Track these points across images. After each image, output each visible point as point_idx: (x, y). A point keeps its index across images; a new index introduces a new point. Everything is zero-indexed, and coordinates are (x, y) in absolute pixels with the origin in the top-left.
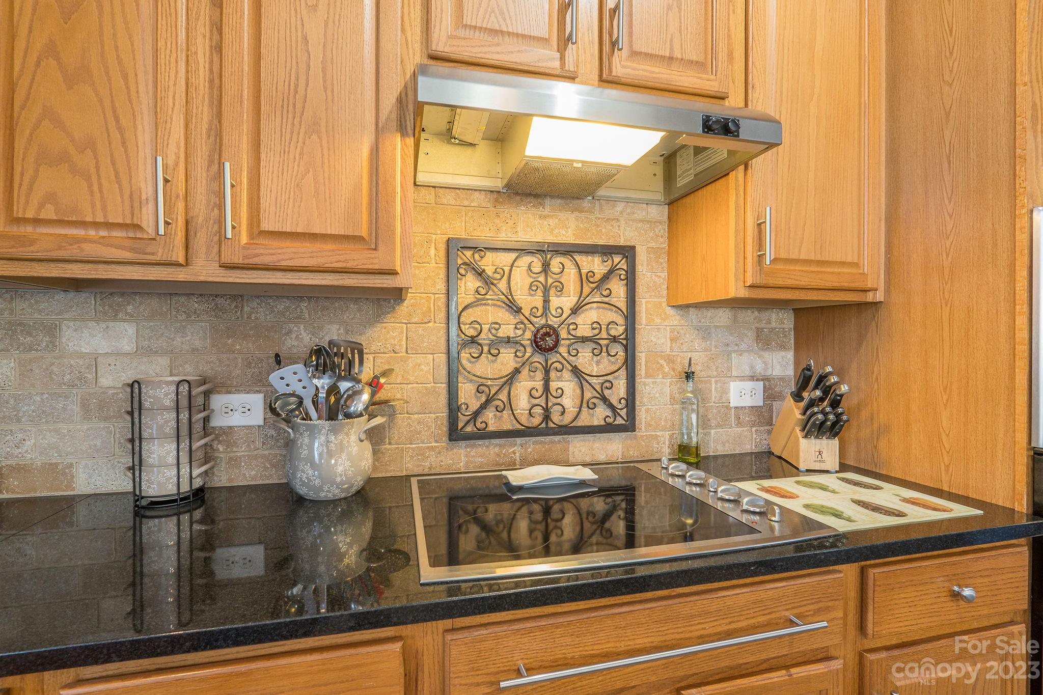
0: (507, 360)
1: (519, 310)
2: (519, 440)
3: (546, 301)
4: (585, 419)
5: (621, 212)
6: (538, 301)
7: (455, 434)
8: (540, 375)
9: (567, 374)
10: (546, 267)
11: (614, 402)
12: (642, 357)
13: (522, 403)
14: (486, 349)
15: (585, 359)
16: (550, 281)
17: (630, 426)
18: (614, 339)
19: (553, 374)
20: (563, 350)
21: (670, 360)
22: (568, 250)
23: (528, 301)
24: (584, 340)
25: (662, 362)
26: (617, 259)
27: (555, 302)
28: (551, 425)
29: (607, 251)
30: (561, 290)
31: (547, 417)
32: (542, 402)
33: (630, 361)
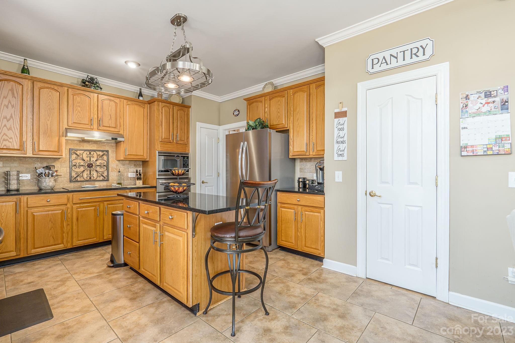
0: (82, 169)
1: (84, 160)
2: (85, 182)
3: (90, 159)
4: (98, 179)
5: (106, 144)
6: (89, 159)
7: (71, 181)
8: (89, 171)
9: (94, 171)
10: (90, 153)
11: (104, 176)
12: (110, 169)
13: (85, 176)
14: (77, 167)
15: (98, 169)
16: (91, 156)
17: (108, 180)
18: (104, 166)
19: (91, 171)
20: (94, 167)
21: (116, 169)
22: (95, 151)
23: (86, 159)
24: (98, 166)
25: (114, 169)
26: (105, 152)
27: (92, 159)
28: (91, 180)
29: (103, 151)
30: (93, 157)
31: (90, 178)
32: (89, 176)
33: (108, 169)
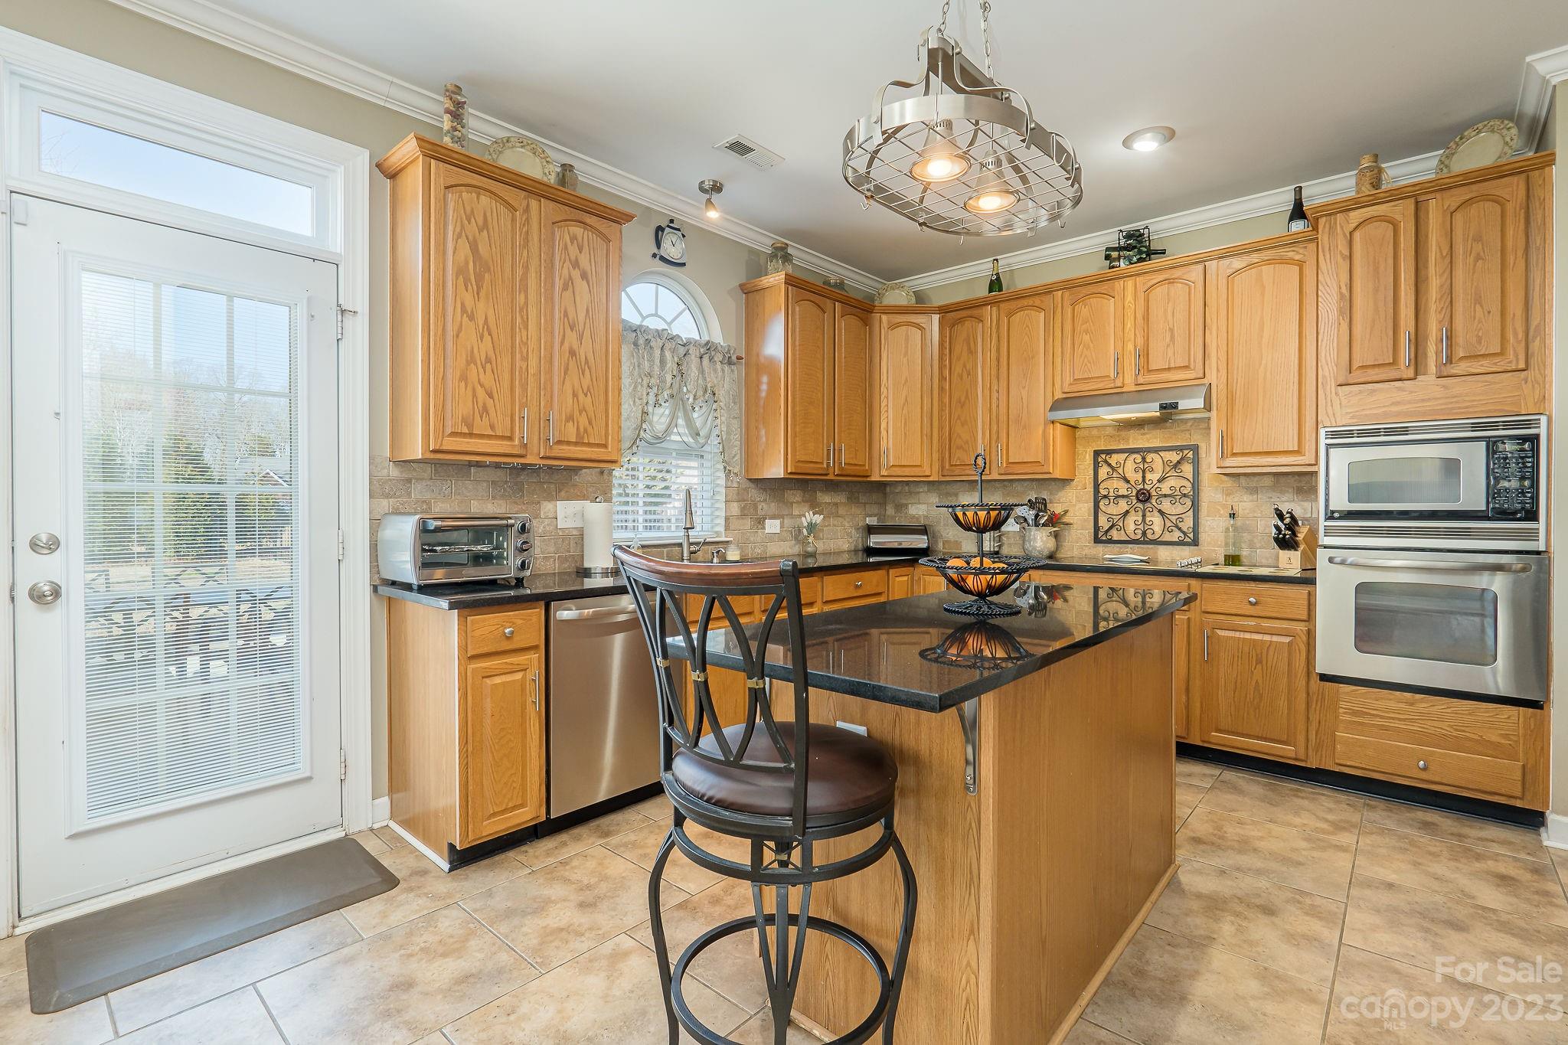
0: (1123, 505)
1: (1128, 482)
2: (1130, 546)
3: (1144, 477)
4: (1167, 537)
5: (1191, 426)
6: (1139, 476)
7: (1097, 540)
8: (1140, 513)
9: (1157, 514)
10: (1144, 459)
11: (1185, 530)
12: (1204, 507)
13: (1131, 527)
14: (1112, 501)
15: (1166, 505)
16: (1146, 466)
17: (1195, 542)
18: (1185, 495)
19: (1148, 514)
20: (1153, 501)
21: (1224, 506)
22: (1156, 450)
23: (1134, 477)
24: (1165, 496)
25: (1219, 508)
26: (1186, 452)
27: (1149, 476)
28: (1146, 539)
29: (1180, 449)
30: (1152, 470)
31: (1144, 533)
32: (1141, 527)
33: (1195, 506)
